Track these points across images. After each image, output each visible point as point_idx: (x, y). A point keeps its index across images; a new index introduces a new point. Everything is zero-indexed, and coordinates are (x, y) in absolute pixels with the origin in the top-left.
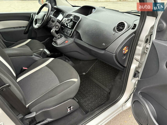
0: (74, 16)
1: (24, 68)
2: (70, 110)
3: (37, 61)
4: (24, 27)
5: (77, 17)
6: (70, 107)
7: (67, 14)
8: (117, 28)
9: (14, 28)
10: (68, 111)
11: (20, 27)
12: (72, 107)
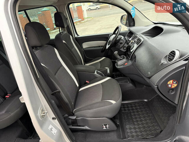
0: (138, 39)
1: (86, 81)
2: (106, 127)
3: (97, 77)
4: (102, 46)
5: (139, 40)
6: (106, 125)
8: (168, 57)
9: (95, 47)
10: (103, 128)
11: (99, 47)
12: (107, 126)
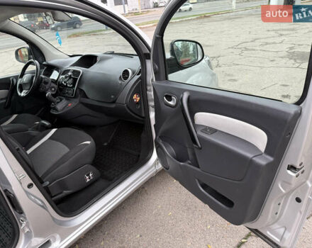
0: (73, 72)
2: (89, 178)
3: (35, 136)
5: (76, 72)
6: (88, 175)
7: (63, 70)
8: (123, 77)
10: (86, 180)
